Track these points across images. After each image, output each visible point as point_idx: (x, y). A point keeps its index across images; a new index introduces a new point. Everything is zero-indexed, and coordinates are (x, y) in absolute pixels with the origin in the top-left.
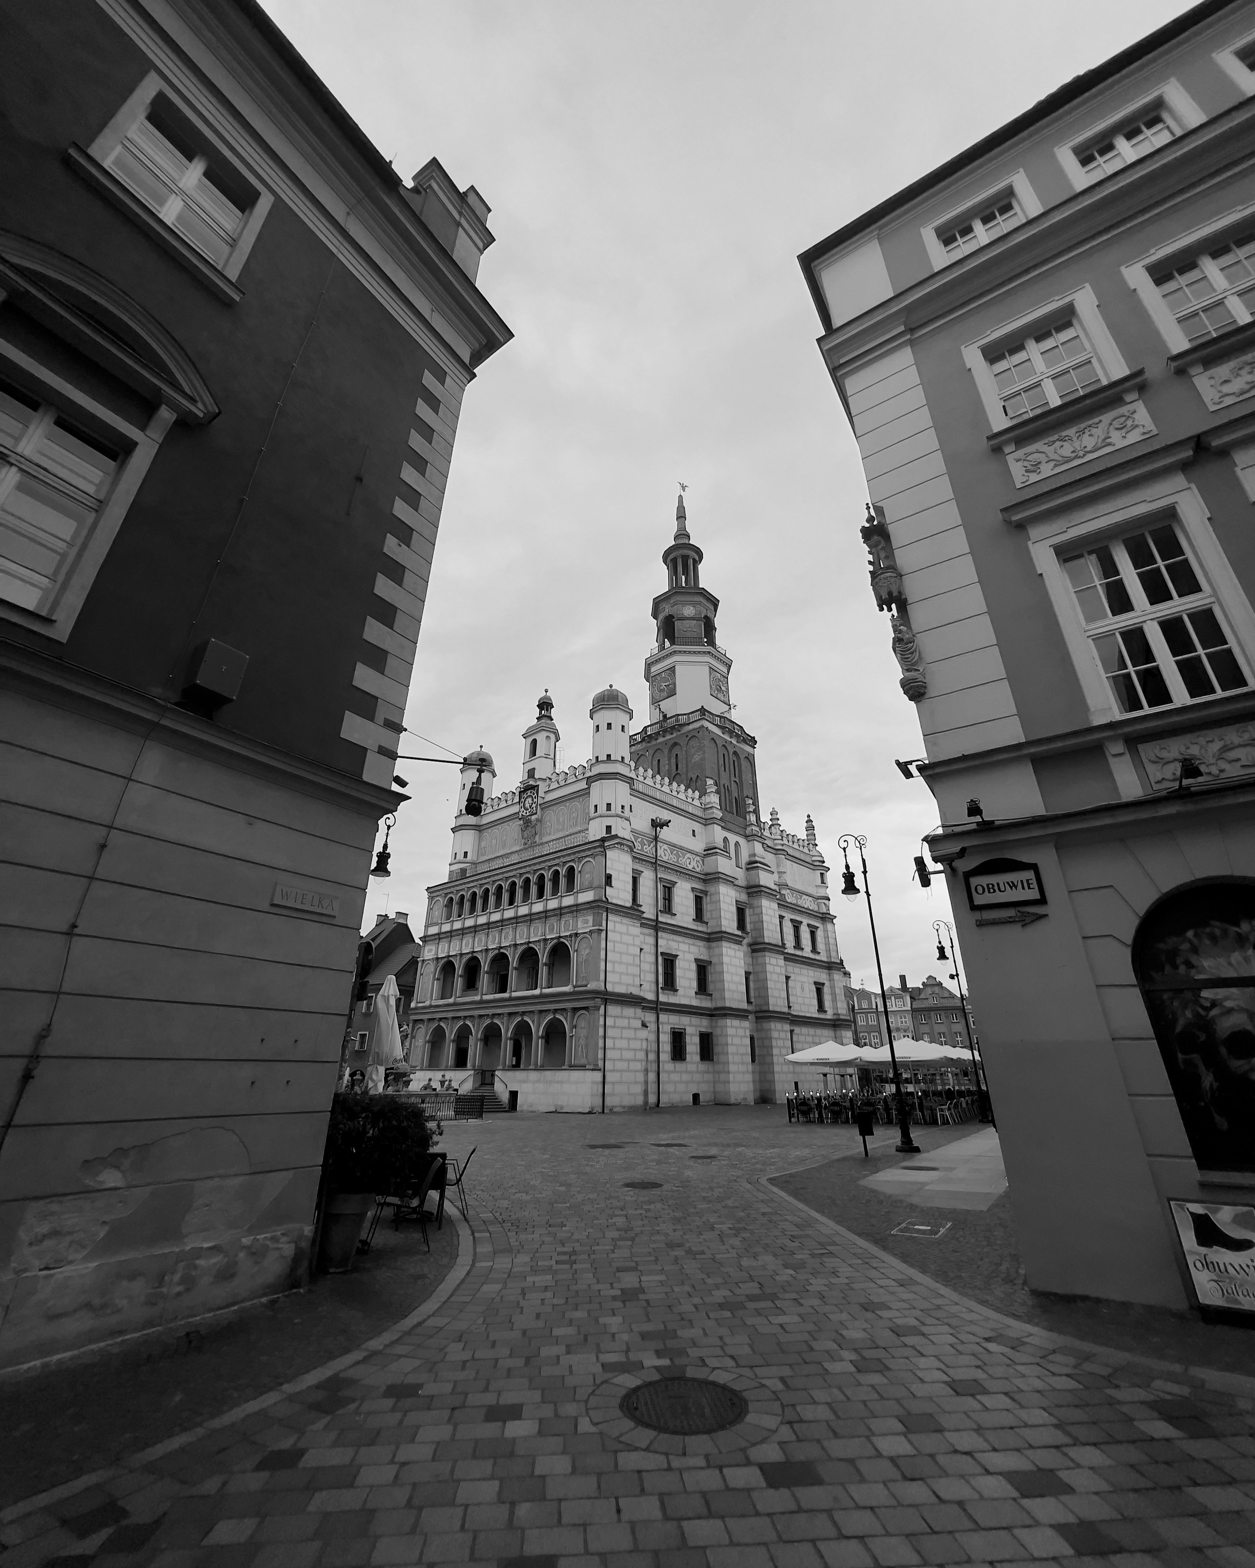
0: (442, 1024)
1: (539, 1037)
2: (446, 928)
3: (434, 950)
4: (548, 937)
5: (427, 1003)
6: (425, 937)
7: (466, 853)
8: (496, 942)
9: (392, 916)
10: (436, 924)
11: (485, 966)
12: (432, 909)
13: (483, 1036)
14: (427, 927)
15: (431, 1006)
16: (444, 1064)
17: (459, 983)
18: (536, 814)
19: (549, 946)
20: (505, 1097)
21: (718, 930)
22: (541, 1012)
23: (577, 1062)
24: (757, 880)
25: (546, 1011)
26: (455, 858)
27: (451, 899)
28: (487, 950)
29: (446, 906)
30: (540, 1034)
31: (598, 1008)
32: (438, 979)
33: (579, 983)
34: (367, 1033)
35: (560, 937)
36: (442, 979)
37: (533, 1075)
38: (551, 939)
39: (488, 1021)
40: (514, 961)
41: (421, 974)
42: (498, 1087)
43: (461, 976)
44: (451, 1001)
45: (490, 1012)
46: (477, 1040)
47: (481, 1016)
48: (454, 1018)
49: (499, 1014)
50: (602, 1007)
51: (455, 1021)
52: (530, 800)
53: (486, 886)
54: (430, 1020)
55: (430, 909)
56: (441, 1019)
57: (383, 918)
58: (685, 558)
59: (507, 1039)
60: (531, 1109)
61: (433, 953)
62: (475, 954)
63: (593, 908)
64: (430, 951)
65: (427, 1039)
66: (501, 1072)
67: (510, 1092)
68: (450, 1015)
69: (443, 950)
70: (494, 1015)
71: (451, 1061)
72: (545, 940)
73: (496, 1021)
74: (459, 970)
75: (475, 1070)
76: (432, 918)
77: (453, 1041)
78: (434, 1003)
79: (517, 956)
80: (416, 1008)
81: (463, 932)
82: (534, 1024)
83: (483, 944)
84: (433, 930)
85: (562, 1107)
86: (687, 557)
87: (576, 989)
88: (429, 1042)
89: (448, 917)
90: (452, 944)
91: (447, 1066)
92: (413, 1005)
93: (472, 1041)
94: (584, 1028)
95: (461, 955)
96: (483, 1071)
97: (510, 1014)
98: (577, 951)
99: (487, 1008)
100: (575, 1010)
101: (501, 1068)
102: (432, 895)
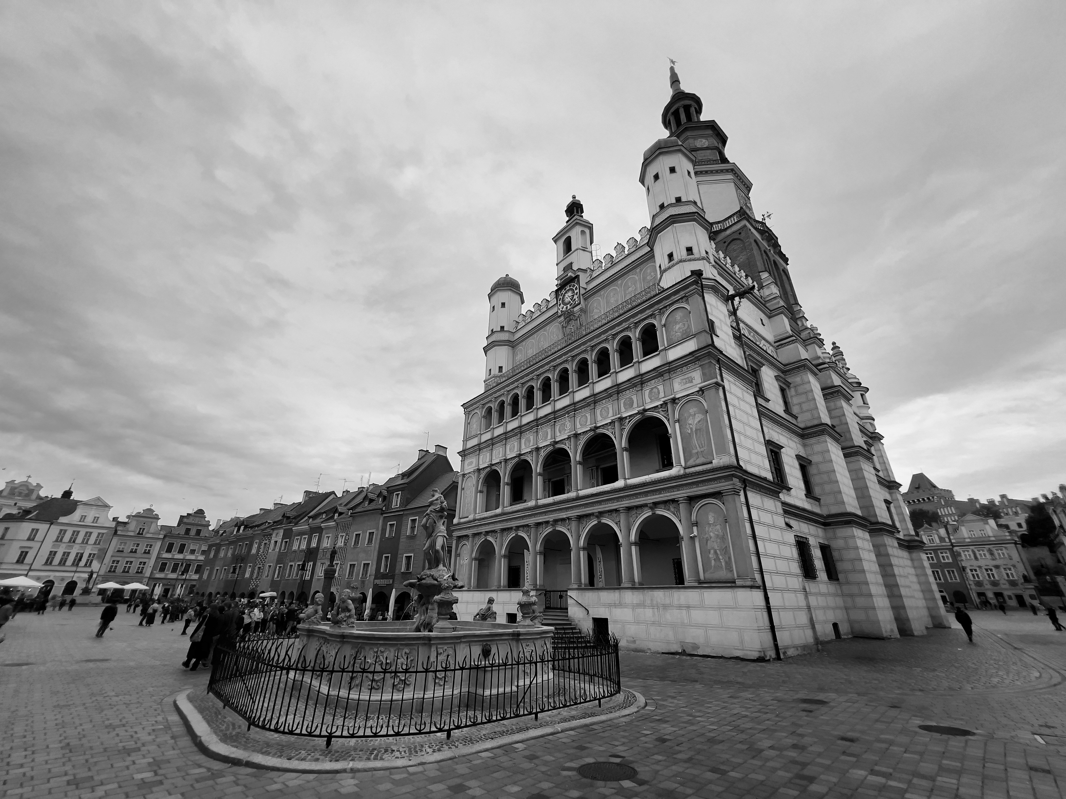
0: (490, 538)
1: (631, 544)
2: (487, 437)
3: (474, 463)
4: (624, 415)
5: (471, 517)
6: (464, 451)
7: (501, 368)
8: (549, 437)
9: (432, 450)
10: (476, 436)
11: (537, 467)
12: (469, 423)
13: (542, 549)
14: (465, 440)
15: (475, 520)
16: (496, 583)
17: (506, 492)
18: (579, 304)
19: (628, 427)
20: (587, 627)
21: (816, 422)
22: (629, 509)
23: (709, 576)
24: (829, 381)
25: (637, 507)
26: (490, 374)
27: (490, 410)
28: (538, 449)
29: (484, 417)
30: (633, 538)
31: (738, 494)
32: (481, 492)
33: (691, 462)
34: (412, 555)
35: (645, 410)
36: (485, 490)
37: (630, 597)
38: (630, 416)
39: (549, 530)
40: (575, 454)
41: (463, 489)
42: (574, 612)
43: (507, 484)
44: (499, 511)
45: (551, 517)
46: (536, 554)
47: (538, 524)
48: (503, 530)
49: (563, 520)
50: (742, 493)
51: (505, 534)
52: (570, 294)
53: (529, 384)
54: (475, 535)
55: (468, 424)
56: (487, 533)
57: (424, 453)
58: (687, 108)
59: (579, 549)
60: (633, 646)
61: (474, 465)
62: (522, 457)
63: (698, 359)
64: (471, 463)
65: (474, 555)
66: (575, 592)
67: (595, 620)
68: (498, 527)
69: (484, 460)
70: (556, 521)
71: (504, 580)
72: (621, 419)
73: (559, 528)
74: (505, 478)
75: (537, 590)
76: (470, 432)
77: (505, 556)
78: (478, 517)
79: (580, 448)
80: (459, 524)
81: (506, 436)
82: (619, 527)
83: (531, 444)
84: (471, 443)
85: (696, 647)
86: (690, 106)
87: (688, 471)
88: (475, 559)
89: (488, 425)
90: (494, 452)
91: (500, 586)
92: (455, 521)
93: (528, 557)
94: (714, 524)
95: (506, 460)
96: (546, 591)
97: (580, 518)
98: (678, 421)
99: (545, 513)
100: (692, 500)
101: (576, 586)
102: (469, 410)
